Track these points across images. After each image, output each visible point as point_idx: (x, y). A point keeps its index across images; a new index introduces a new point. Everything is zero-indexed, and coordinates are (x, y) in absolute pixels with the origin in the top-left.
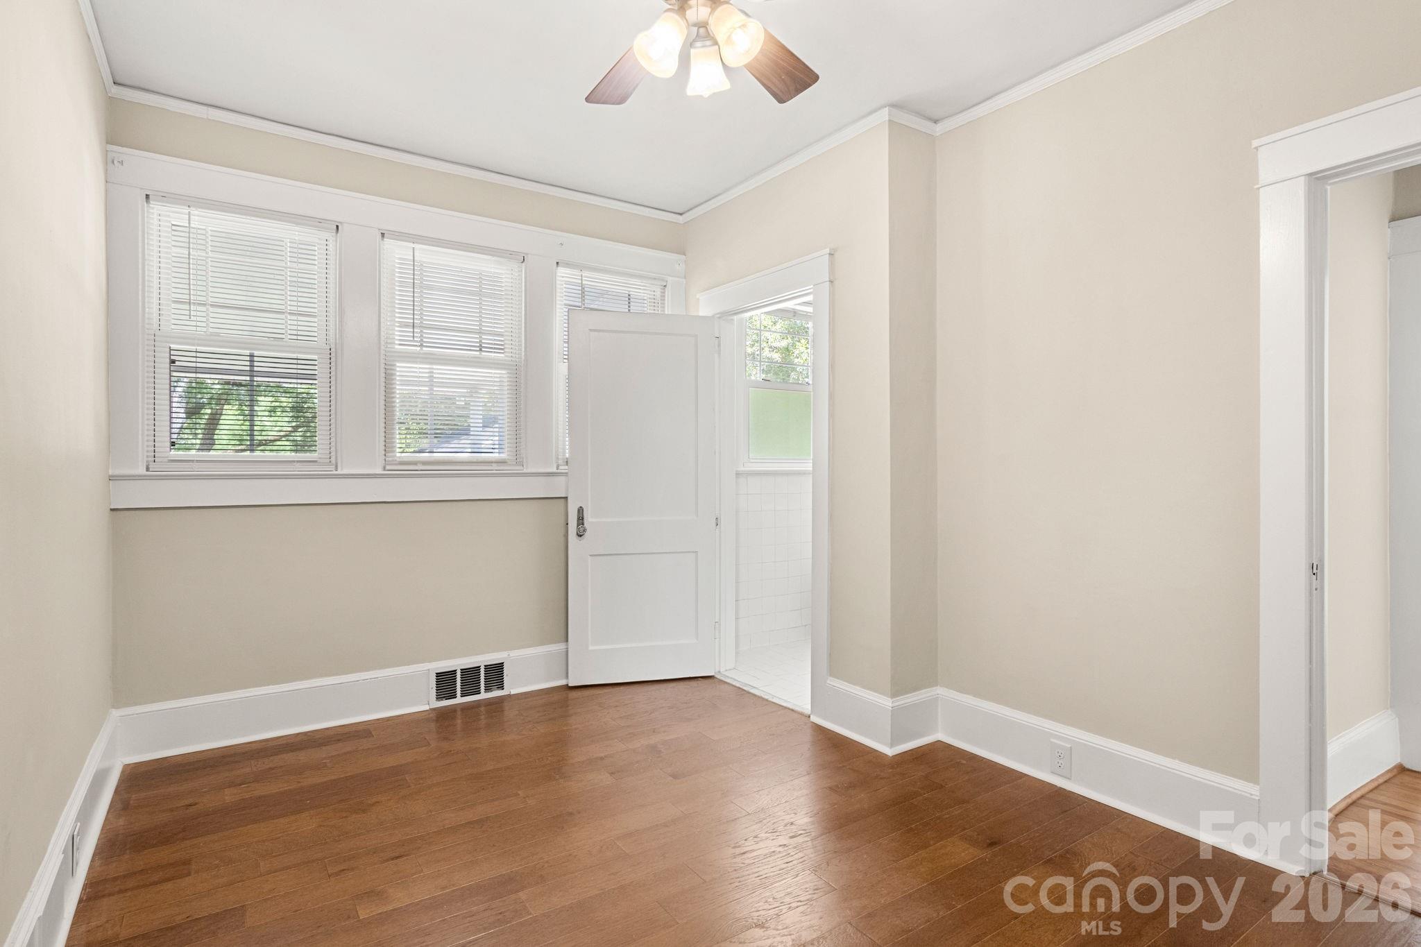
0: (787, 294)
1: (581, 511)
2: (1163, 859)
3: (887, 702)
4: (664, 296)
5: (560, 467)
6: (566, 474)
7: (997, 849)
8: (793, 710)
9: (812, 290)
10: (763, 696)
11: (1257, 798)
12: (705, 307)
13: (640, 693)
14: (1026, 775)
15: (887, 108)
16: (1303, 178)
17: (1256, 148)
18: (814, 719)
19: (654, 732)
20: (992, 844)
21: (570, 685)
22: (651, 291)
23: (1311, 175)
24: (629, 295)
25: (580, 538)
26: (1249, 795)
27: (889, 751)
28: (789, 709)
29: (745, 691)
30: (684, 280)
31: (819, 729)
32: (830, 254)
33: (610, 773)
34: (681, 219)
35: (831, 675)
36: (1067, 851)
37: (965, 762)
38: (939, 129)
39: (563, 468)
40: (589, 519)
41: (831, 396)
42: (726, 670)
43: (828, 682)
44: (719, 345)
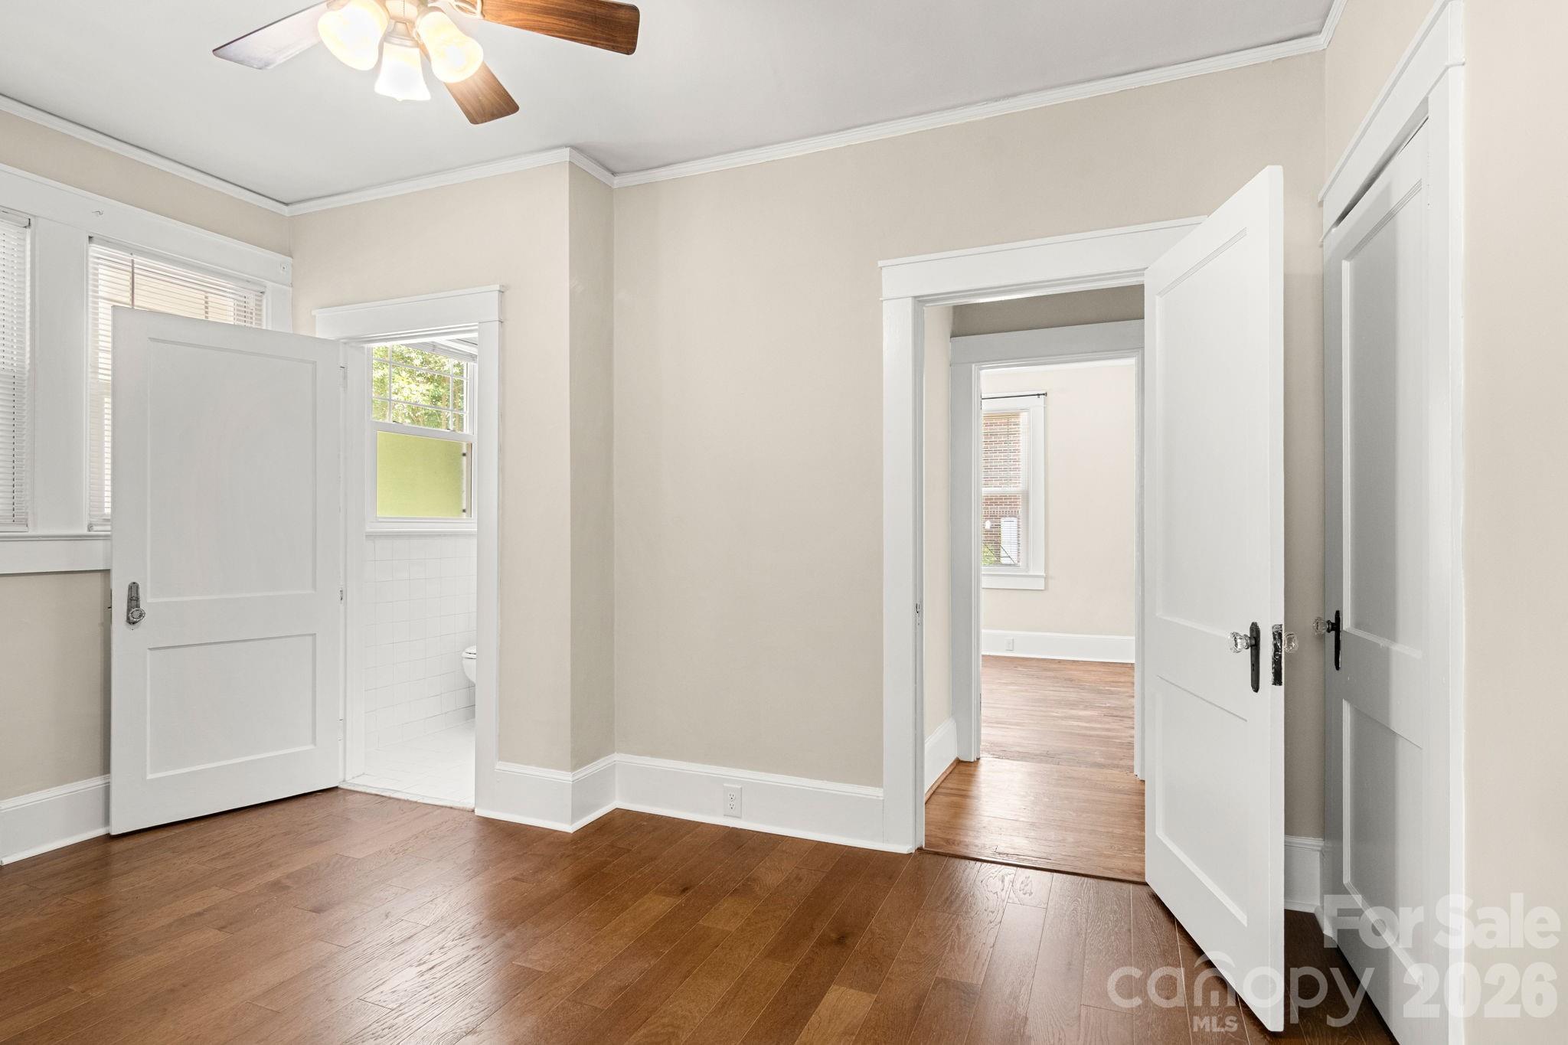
0: (443, 328)
1: (134, 589)
2: (819, 866)
3: (567, 777)
4: (260, 306)
5: (95, 528)
6: (106, 538)
7: (689, 893)
8: (451, 808)
9: (477, 327)
10: (411, 799)
11: (882, 799)
12: (323, 326)
13: (235, 825)
14: (702, 823)
15: (568, 149)
16: (910, 300)
17: (881, 268)
18: (479, 812)
19: (271, 866)
20: (685, 890)
21: (113, 834)
22: (241, 296)
23: (915, 297)
24: (206, 297)
25: (132, 626)
26: (875, 798)
27: (569, 828)
28: (446, 807)
29: (385, 797)
30: (291, 289)
31: (488, 822)
32: (500, 291)
33: (219, 930)
34: (286, 211)
35: (500, 759)
36: (748, 879)
37: (645, 823)
38: (616, 182)
39: (98, 530)
40: (146, 601)
41: (501, 450)
42: (353, 778)
43: (497, 767)
44: (345, 377)
